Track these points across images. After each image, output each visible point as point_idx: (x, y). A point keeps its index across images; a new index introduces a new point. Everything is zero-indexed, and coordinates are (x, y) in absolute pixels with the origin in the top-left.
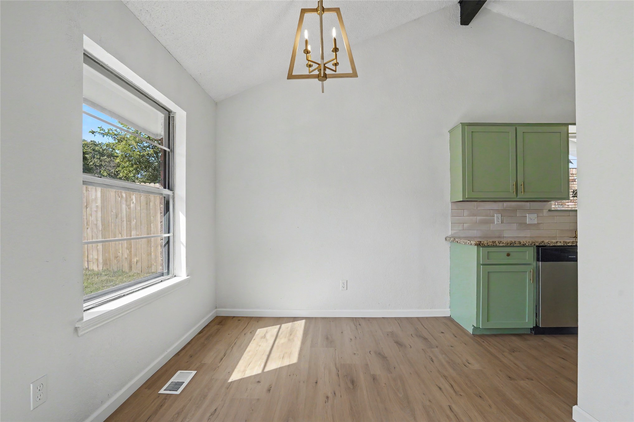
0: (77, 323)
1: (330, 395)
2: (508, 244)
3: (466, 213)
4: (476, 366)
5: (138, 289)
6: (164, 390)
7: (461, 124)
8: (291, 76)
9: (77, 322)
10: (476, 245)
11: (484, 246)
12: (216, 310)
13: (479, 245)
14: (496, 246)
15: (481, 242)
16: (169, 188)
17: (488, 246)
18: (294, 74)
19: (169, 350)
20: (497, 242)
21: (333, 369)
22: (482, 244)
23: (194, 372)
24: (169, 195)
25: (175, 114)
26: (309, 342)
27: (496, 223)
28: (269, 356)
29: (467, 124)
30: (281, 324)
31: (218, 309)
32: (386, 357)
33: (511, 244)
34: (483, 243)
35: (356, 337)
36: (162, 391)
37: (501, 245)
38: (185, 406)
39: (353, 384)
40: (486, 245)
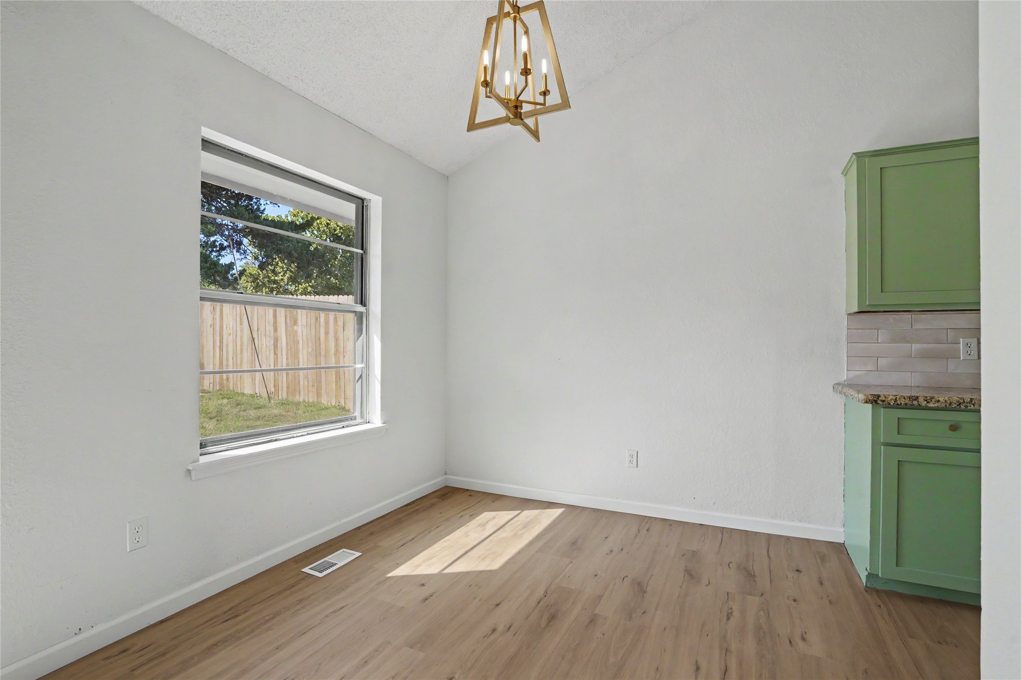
0: (190, 465)
1: (501, 628)
2: (951, 404)
3: (883, 335)
4: (816, 647)
5: (301, 434)
6: (310, 569)
7: (854, 156)
8: (472, 126)
9: (191, 463)
10: (866, 402)
11: (888, 406)
12: (444, 477)
13: (874, 400)
14: (920, 407)
15: (879, 396)
16: (361, 303)
17: (898, 406)
18: (477, 121)
19: (345, 520)
20: (921, 400)
21: (540, 592)
22: (883, 401)
23: (358, 554)
24: (362, 312)
25: (370, 202)
26: (541, 543)
27: (962, 359)
28: (466, 552)
29: (869, 154)
30: (523, 510)
31: (448, 477)
32: (645, 592)
33: (960, 404)
34: (884, 399)
35: (622, 550)
36: (306, 570)
37: (931, 405)
38: (314, 594)
39: (549, 621)
40: (892, 404)
